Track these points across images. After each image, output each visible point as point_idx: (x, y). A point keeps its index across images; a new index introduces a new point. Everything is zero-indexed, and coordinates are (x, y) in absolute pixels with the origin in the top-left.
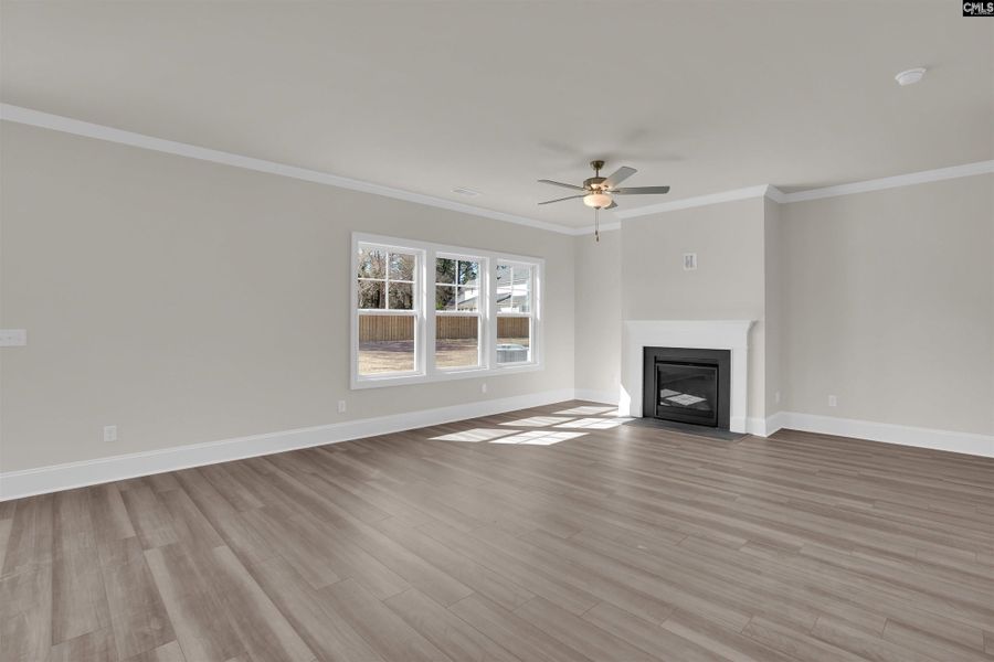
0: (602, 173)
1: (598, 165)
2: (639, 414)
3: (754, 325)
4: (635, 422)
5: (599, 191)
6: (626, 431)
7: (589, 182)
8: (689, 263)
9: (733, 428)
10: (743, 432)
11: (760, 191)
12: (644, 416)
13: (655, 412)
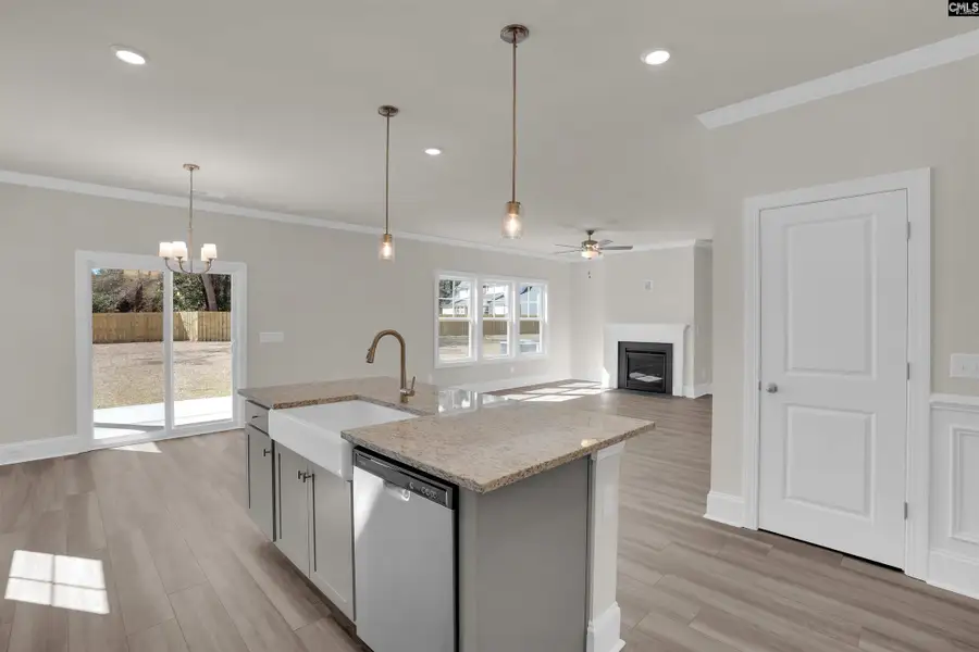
0: (593, 237)
1: (590, 233)
2: (615, 386)
3: (688, 327)
4: (612, 391)
5: (591, 249)
6: (606, 397)
7: (585, 243)
8: (648, 287)
9: (674, 394)
10: (680, 395)
11: (691, 243)
12: (619, 387)
13: (626, 385)
